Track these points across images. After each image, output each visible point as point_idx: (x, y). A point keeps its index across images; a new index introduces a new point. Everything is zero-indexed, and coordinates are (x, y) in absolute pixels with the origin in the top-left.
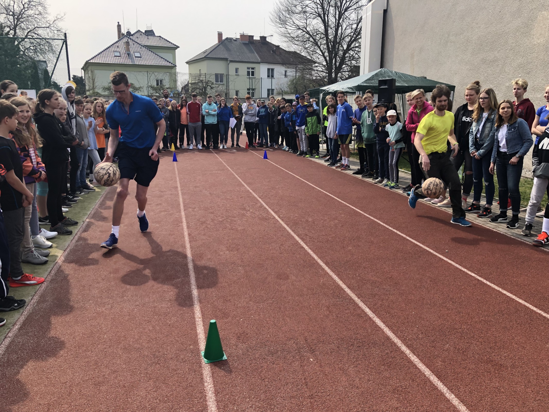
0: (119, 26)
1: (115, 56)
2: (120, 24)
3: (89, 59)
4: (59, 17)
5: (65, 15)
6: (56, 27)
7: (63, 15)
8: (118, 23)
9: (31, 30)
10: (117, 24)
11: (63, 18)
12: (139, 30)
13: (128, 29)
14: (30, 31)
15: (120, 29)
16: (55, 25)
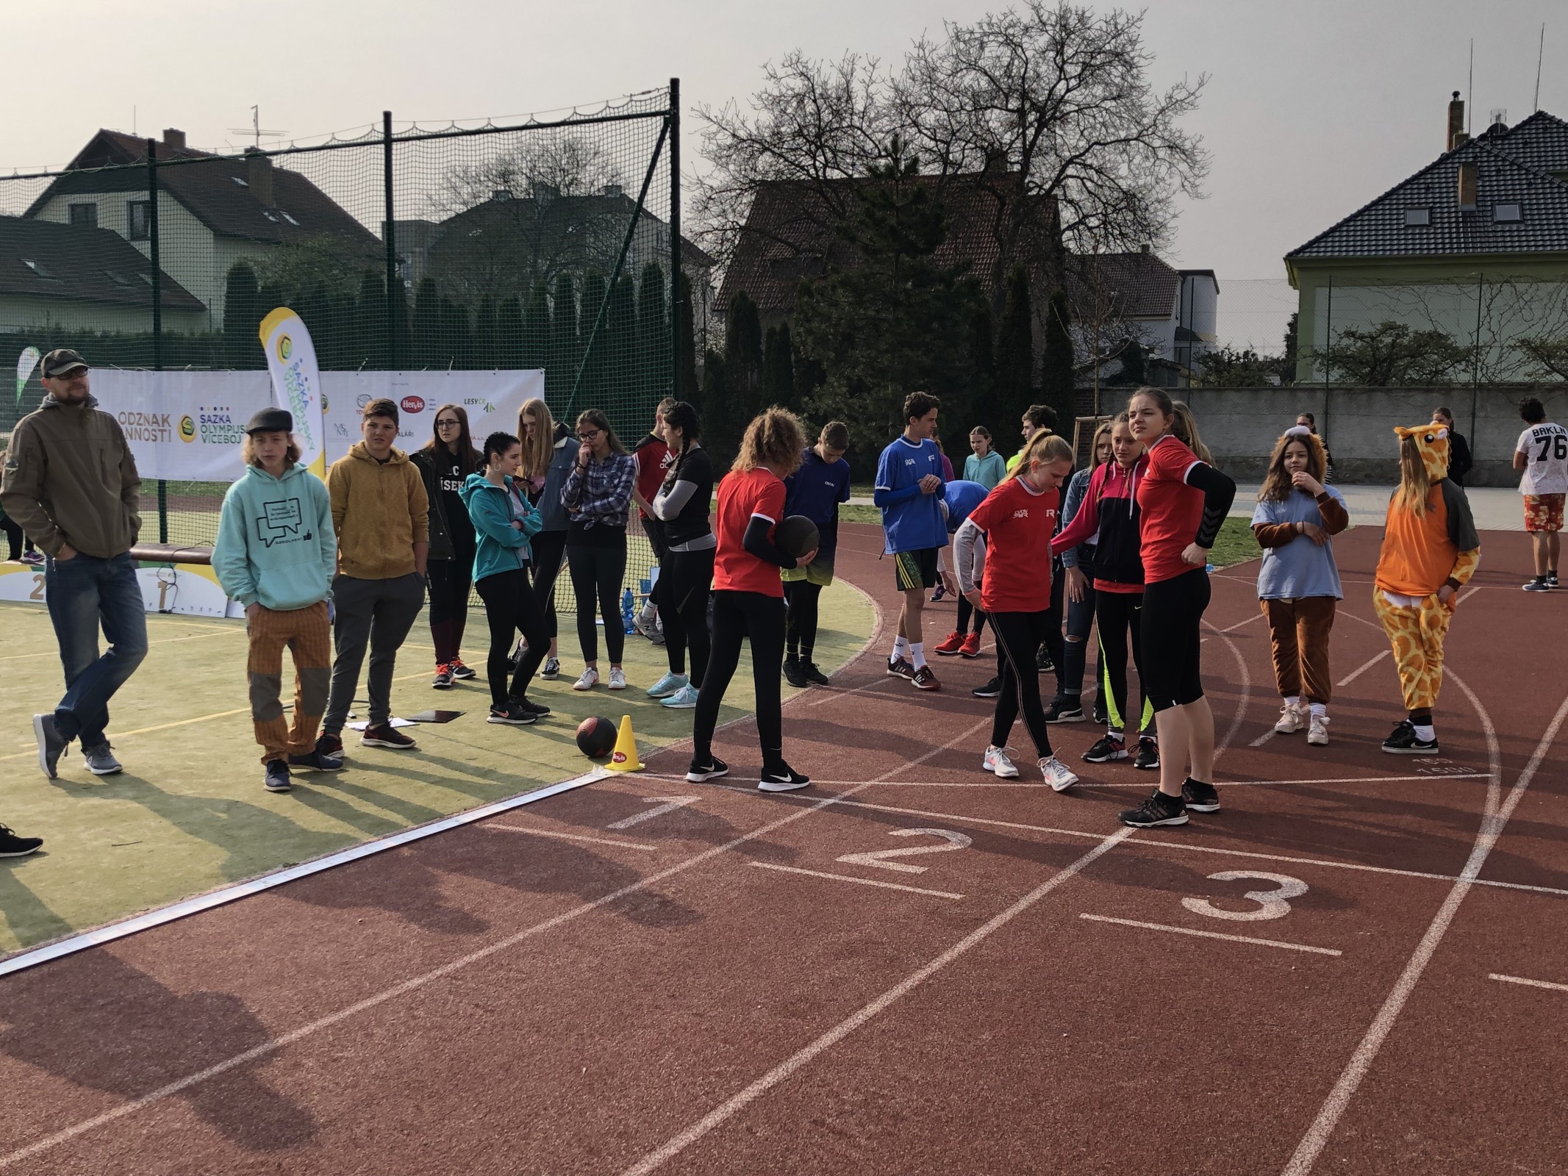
0: (1456, 109)
1: (1408, 227)
2: (1461, 98)
3: (1297, 246)
4: (1180, 95)
5: (1201, 85)
6: (1166, 134)
7: (1192, 86)
8: (1456, 94)
9: (1077, 157)
10: (1451, 99)
11: (1192, 98)
12: (1540, 116)
13: (1498, 117)
14: (1071, 161)
15: (1461, 117)
16: (1161, 128)
